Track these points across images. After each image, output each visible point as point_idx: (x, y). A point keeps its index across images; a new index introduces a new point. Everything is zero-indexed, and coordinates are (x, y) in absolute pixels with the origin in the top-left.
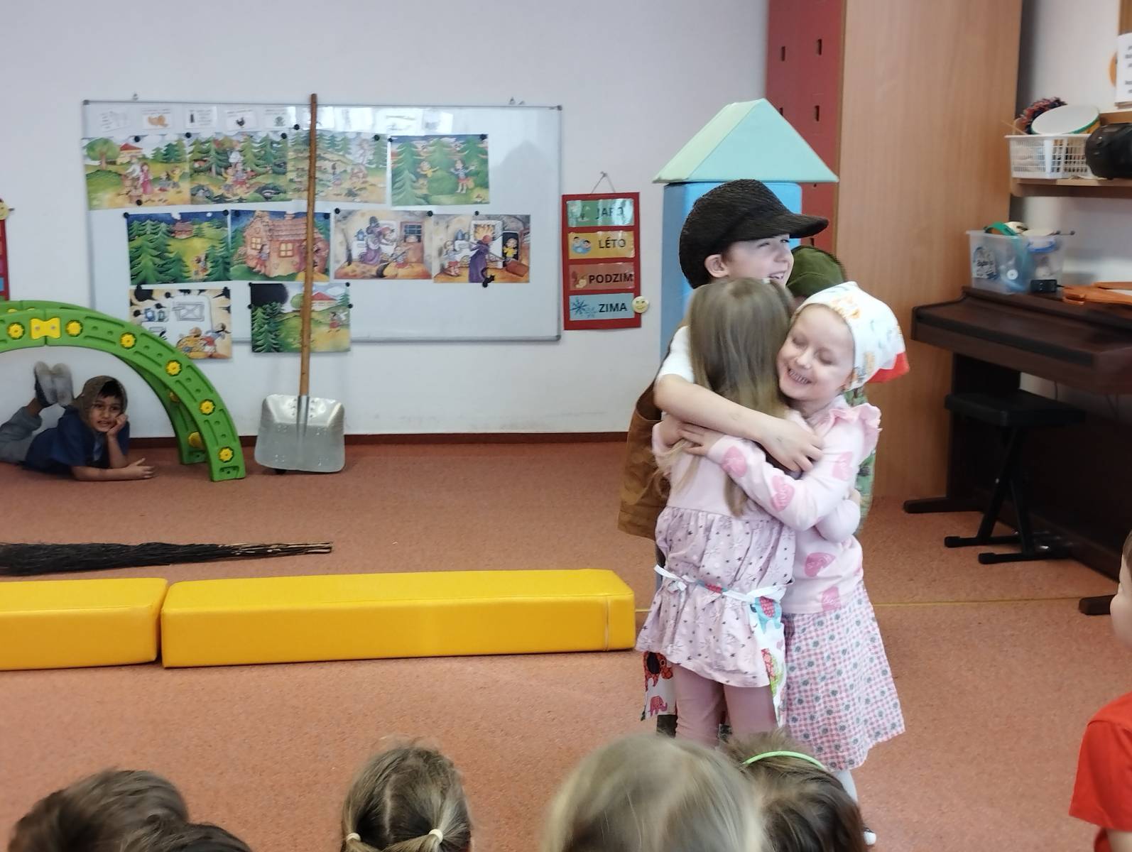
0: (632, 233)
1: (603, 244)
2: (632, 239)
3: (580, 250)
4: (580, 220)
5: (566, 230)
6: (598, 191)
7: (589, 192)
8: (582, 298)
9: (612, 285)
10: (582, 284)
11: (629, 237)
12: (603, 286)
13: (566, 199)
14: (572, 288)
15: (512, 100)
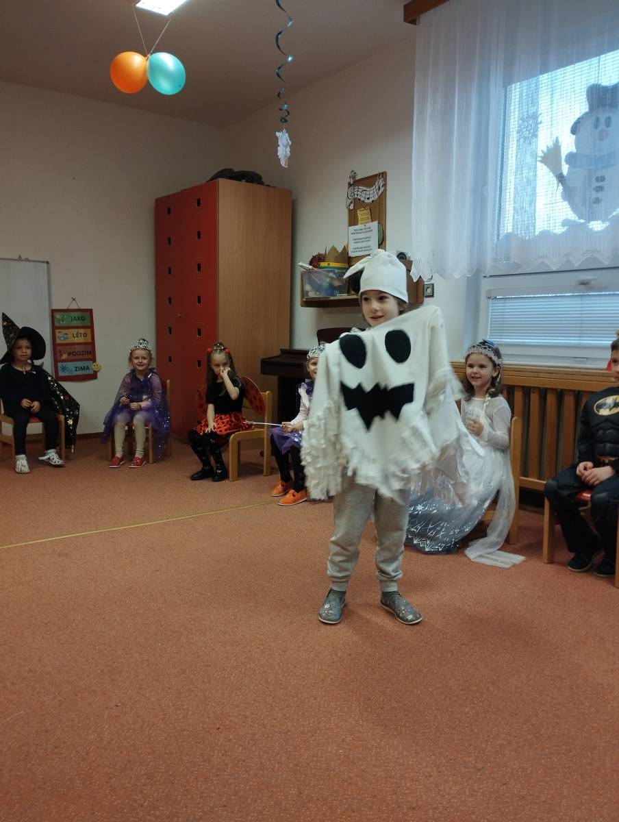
0: (89, 330)
1: (75, 335)
2: (90, 333)
3: (62, 339)
4: (61, 322)
5: (54, 328)
6: (70, 308)
7: (65, 307)
8: (64, 364)
9: (81, 357)
10: (65, 356)
11: (88, 331)
12: (77, 357)
13: (53, 312)
14: (59, 358)
15: (20, 256)
